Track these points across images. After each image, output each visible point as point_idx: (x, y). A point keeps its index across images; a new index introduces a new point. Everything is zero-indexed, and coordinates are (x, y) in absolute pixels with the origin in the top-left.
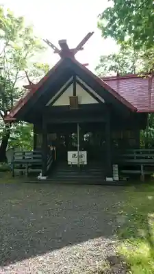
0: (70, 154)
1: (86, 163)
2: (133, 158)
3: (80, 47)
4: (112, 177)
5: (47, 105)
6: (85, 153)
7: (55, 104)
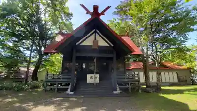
0: (89, 76)
1: (98, 82)
2: (124, 79)
3: (103, 13)
4: (116, 91)
5: (77, 44)
6: (98, 76)
7: (82, 44)
